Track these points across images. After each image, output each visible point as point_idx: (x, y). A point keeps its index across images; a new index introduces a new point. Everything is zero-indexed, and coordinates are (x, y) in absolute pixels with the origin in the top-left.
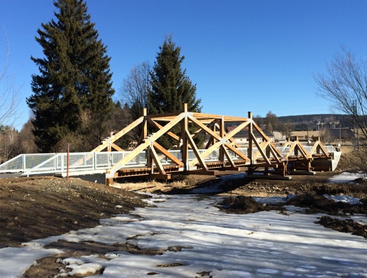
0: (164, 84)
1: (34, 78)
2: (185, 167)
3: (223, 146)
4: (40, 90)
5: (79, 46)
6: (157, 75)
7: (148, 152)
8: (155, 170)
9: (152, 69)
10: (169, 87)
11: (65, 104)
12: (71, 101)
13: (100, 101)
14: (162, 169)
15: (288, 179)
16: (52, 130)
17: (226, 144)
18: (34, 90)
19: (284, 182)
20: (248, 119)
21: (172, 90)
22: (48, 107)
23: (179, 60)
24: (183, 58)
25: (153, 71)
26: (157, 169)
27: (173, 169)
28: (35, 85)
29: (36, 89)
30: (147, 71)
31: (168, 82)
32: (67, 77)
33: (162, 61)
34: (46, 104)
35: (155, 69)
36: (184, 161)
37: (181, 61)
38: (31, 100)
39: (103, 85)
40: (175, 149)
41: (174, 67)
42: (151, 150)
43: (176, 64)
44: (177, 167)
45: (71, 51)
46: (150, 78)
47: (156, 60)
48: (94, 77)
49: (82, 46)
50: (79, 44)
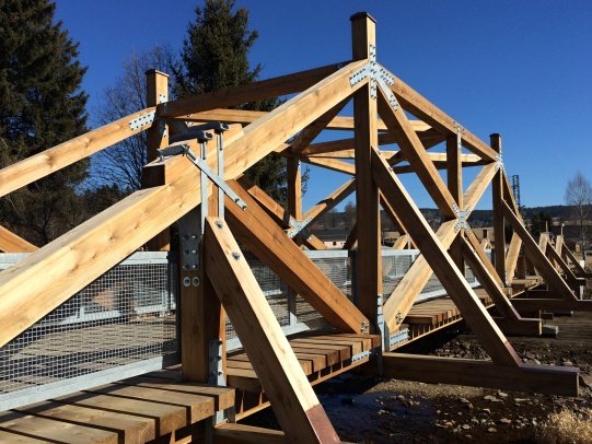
5: (13, 34)
6: (191, 75)
7: (191, 257)
24: (254, 35)
35: (186, 59)
39: (66, 120)
48: (48, 105)
49: (21, 34)
50: (15, 30)
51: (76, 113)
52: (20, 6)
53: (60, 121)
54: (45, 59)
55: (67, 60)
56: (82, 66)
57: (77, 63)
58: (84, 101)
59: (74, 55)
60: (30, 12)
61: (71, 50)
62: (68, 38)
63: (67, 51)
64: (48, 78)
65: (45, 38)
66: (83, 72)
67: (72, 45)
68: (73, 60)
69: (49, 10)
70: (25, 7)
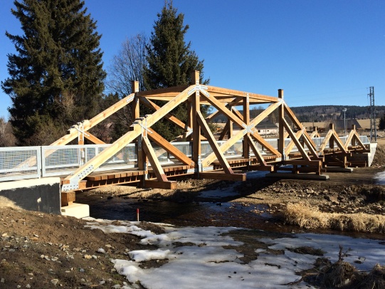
0: (164, 59)
1: (10, 58)
2: (197, 167)
3: (249, 135)
4: (18, 72)
5: (63, 20)
6: (155, 49)
7: (140, 144)
8: (151, 174)
9: (148, 42)
10: (171, 63)
11: (46, 89)
12: (53, 85)
13: (89, 85)
14: (161, 172)
15: (324, 179)
16: (30, 119)
17: (252, 133)
18: (11, 73)
19: (320, 182)
20: (279, 99)
21: (174, 66)
22: (26, 92)
23: (182, 30)
24: (187, 27)
25: (150, 43)
26: (154, 173)
27: (178, 172)
28: (12, 67)
29: (13, 71)
30: (142, 45)
31: (169, 57)
32: (49, 57)
33: (161, 31)
34: (24, 89)
35: (152, 41)
36: (195, 158)
37: (184, 32)
38: (7, 84)
39: (92, 67)
40: (180, 140)
41: (176, 39)
42: (143, 142)
43: (178, 34)
44: (184, 167)
45: (54, 26)
46: (146, 54)
47: (154, 30)
48: (82, 58)
49: (66, 20)
50: (64, 17)
51: (97, 62)
52: (66, 4)
53: (89, 67)
54: (80, 33)
55: (90, 31)
56: (99, 34)
57: (96, 33)
58: (101, 56)
59: (95, 28)
60: (71, 7)
61: (92, 26)
62: (91, 18)
63: (91, 26)
64: (81, 43)
65: (80, 21)
66: (99, 37)
67: (93, 22)
68: (94, 31)
69: (81, 6)
70: (68, 4)
